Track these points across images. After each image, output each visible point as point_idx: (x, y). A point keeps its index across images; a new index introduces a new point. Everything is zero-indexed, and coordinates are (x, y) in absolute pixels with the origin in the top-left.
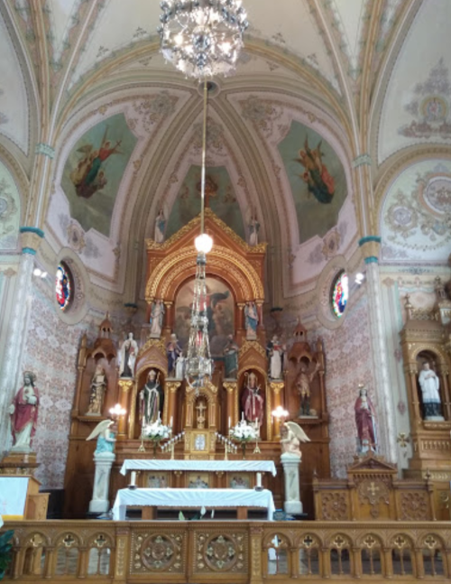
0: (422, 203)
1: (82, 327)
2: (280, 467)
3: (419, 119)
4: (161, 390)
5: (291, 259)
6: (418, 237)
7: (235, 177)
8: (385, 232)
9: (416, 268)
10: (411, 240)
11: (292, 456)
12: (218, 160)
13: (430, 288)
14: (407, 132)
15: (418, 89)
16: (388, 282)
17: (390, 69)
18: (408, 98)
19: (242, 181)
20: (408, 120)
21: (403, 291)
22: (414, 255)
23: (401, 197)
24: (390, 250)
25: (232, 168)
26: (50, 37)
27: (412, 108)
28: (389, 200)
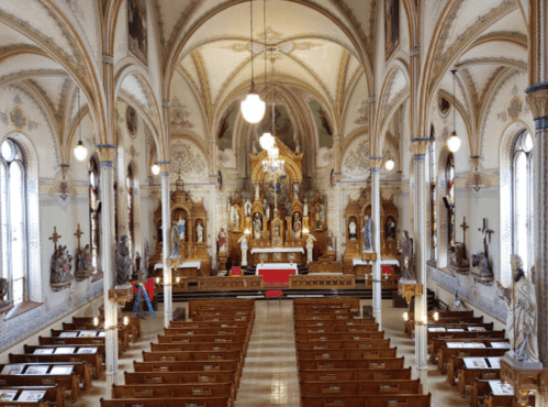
0: (360, 156)
1: (228, 195)
2: (306, 250)
3: (363, 115)
4: (261, 220)
5: (316, 154)
6: (357, 170)
7: (289, 111)
8: (344, 169)
9: (354, 183)
10: (354, 172)
11: (310, 246)
12: (280, 103)
13: (358, 191)
14: (358, 122)
15: (363, 103)
16: (343, 189)
17: (349, 100)
18: (359, 107)
19: (293, 113)
20: (359, 116)
21: (348, 193)
22: (354, 178)
23: (352, 153)
24: (345, 177)
25: (287, 106)
26: (210, 96)
27: (361, 111)
28: (347, 155)
